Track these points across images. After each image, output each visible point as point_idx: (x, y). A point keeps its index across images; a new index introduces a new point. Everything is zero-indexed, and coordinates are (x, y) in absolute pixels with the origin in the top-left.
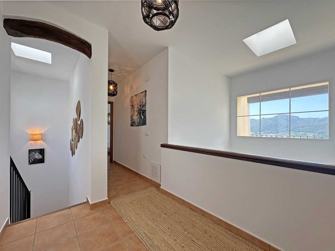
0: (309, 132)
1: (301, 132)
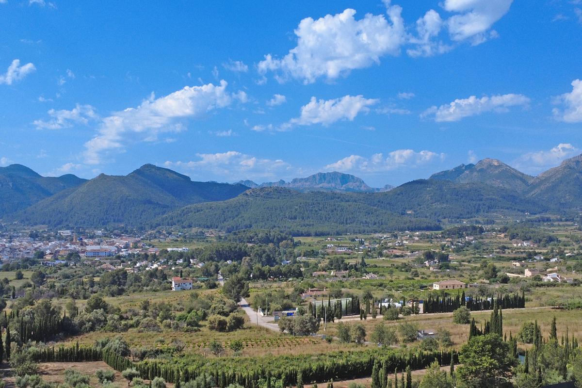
0: (211, 227)
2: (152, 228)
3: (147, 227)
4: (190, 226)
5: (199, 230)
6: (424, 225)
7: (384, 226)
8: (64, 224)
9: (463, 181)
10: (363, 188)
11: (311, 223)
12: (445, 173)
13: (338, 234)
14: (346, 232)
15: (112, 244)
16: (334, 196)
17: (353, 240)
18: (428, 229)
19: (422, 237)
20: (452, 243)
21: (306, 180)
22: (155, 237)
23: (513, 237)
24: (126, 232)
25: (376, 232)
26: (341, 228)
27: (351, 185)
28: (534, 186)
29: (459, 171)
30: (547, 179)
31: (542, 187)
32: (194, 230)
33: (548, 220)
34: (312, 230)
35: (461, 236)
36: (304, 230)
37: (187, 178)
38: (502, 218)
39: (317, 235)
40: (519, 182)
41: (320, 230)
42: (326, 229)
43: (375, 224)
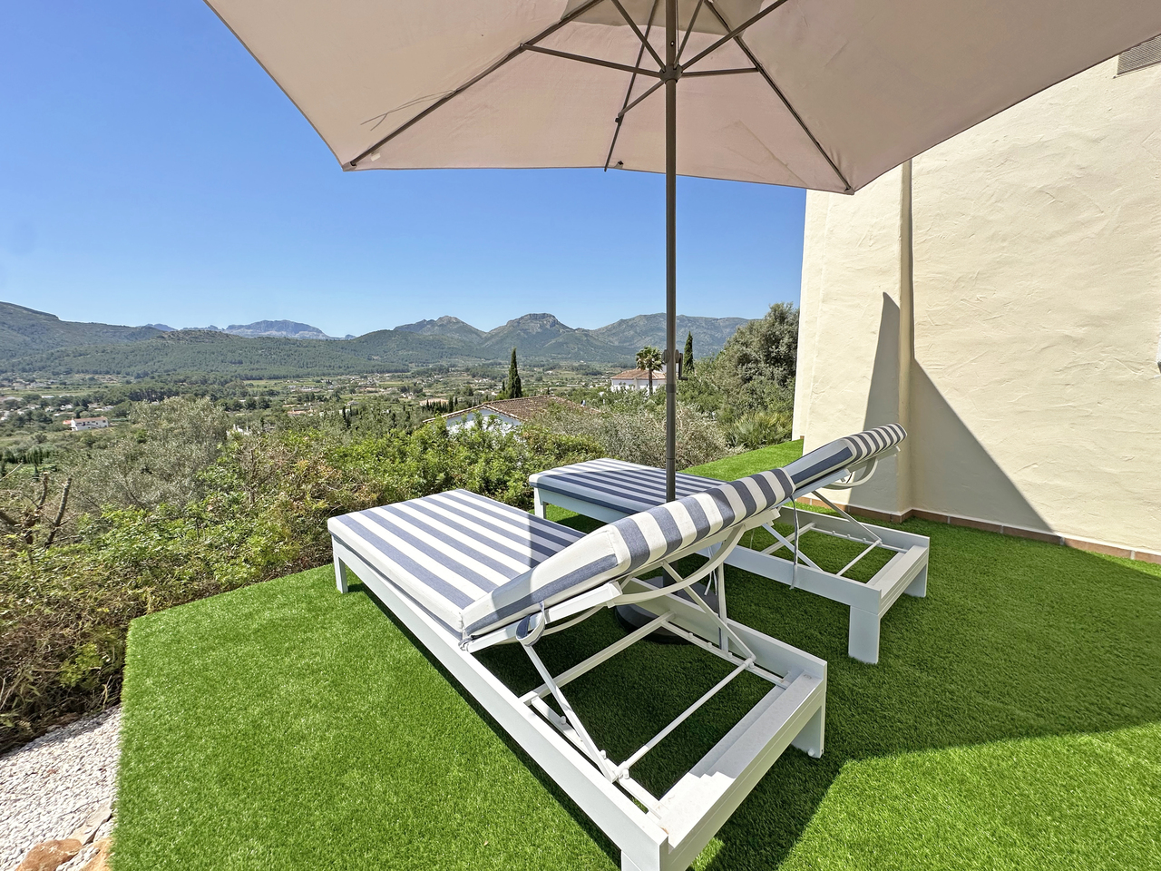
4: (68, 373)
5: (88, 377)
6: (393, 368)
7: (352, 369)
9: (427, 333)
10: (321, 337)
11: (263, 367)
12: (409, 326)
13: (298, 376)
14: (308, 375)
16: (287, 341)
17: (319, 382)
18: (396, 371)
19: (393, 377)
20: (423, 381)
21: (249, 327)
23: (474, 376)
25: (342, 374)
26: (301, 371)
27: (307, 334)
28: (487, 339)
29: (422, 324)
30: (496, 334)
31: (493, 340)
32: (77, 377)
33: (500, 364)
34: (266, 373)
35: (430, 376)
36: (255, 374)
37: (52, 317)
38: (461, 362)
39: (270, 378)
40: (475, 336)
41: (276, 373)
42: (283, 373)
43: (340, 367)
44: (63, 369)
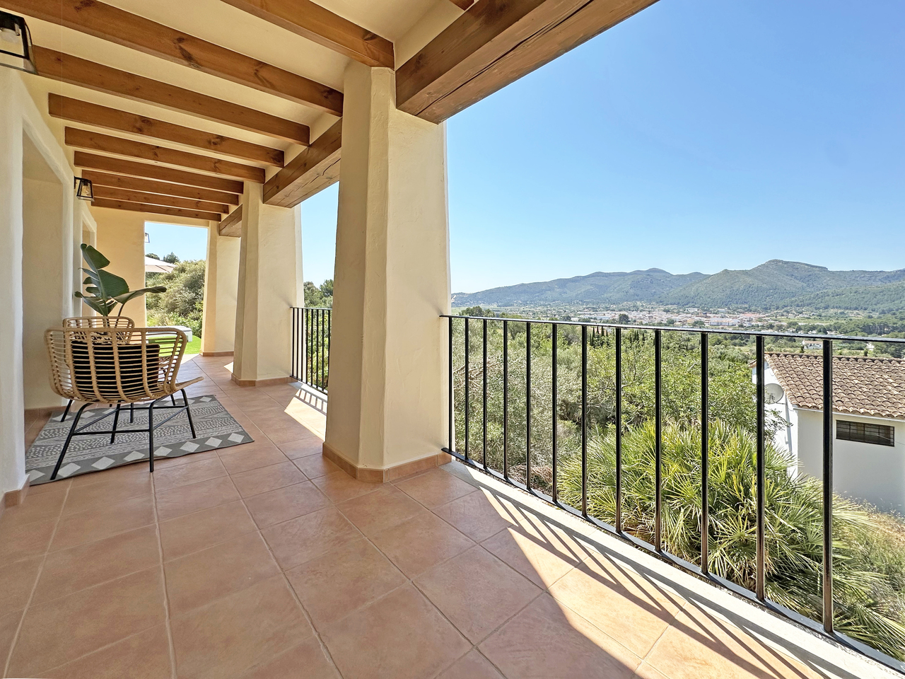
0: (856, 309)
1: (833, 308)
2: (777, 308)
3: (772, 307)
4: (826, 308)
5: (839, 311)
8: (691, 304)
15: (736, 318)
22: (783, 315)
24: (751, 311)
32: (832, 311)
37: (824, 269)
44: (823, 305)
